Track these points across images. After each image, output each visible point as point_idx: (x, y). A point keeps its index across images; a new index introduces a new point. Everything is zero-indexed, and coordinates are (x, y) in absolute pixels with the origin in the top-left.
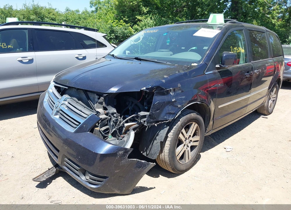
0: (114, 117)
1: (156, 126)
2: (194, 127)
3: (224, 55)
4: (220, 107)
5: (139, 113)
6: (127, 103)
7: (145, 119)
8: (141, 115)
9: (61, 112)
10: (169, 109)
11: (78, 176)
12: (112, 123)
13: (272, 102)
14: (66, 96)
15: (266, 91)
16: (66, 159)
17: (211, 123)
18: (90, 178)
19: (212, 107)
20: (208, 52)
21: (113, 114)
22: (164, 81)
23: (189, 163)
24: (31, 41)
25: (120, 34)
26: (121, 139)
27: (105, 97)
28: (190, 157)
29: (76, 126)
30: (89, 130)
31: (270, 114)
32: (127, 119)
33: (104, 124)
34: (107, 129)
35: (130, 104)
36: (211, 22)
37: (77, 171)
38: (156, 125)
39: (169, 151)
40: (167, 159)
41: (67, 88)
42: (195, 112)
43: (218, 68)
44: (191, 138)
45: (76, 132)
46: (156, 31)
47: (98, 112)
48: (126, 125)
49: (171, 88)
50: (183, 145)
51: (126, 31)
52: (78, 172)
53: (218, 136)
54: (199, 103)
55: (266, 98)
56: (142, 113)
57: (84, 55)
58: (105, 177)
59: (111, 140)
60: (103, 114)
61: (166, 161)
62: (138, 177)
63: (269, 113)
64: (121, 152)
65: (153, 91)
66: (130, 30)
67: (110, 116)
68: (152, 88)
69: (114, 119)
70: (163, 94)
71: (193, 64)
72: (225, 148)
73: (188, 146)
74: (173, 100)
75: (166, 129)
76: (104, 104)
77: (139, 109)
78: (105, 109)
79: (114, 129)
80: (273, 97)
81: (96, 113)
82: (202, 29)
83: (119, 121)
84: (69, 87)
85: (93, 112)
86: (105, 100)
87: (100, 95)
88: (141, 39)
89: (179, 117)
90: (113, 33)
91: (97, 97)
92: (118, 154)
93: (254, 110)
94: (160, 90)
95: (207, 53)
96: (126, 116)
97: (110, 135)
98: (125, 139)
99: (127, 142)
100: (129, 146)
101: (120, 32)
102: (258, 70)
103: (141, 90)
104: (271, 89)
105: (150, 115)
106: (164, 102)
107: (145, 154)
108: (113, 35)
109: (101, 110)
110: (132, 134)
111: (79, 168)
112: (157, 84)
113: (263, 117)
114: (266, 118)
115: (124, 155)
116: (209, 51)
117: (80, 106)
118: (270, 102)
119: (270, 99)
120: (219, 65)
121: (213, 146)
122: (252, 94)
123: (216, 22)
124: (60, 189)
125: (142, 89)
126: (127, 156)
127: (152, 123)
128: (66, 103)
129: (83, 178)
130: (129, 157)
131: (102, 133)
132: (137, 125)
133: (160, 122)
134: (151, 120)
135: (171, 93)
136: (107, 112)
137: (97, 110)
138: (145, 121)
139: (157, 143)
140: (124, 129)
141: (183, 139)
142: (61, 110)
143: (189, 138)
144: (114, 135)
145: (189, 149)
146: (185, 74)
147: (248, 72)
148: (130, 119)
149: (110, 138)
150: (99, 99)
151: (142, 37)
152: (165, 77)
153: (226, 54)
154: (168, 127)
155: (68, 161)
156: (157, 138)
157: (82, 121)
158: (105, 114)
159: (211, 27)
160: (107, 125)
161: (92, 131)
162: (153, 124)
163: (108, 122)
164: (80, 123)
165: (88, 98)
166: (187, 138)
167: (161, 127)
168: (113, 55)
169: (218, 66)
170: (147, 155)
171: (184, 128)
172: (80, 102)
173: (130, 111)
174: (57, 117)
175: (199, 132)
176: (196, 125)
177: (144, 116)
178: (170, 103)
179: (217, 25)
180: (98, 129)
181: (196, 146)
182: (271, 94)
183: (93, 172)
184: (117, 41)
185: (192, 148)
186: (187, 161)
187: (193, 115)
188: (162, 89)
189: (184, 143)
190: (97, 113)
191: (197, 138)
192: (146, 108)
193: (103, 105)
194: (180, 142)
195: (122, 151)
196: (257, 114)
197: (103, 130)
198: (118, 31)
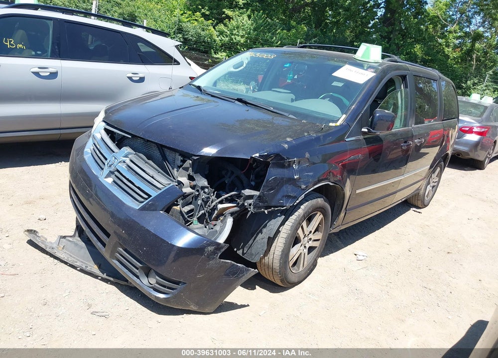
0: (204, 192)
1: (267, 213)
2: (319, 217)
3: (378, 115)
4: (358, 192)
5: (242, 191)
7: (251, 201)
8: (246, 194)
9: (116, 173)
10: (288, 189)
11: (138, 277)
12: (200, 202)
13: (431, 188)
14: (126, 150)
15: (427, 171)
16: (121, 249)
17: (342, 215)
18: (157, 283)
19: (348, 191)
20: (354, 106)
21: (203, 188)
22: (286, 146)
23: (303, 273)
24: (57, 40)
25: (192, 36)
26: (212, 229)
27: (194, 161)
28: (305, 263)
29: (143, 200)
30: (164, 208)
31: (425, 206)
32: (223, 197)
33: (187, 202)
34: (192, 211)
35: (229, 174)
36: (362, 57)
37: (137, 269)
38: (266, 212)
39: (282, 253)
40: (277, 265)
41: (130, 137)
42: (322, 197)
43: (364, 133)
44: (311, 236)
45: (142, 209)
46: (272, 57)
47: (180, 183)
48: (220, 206)
49: (295, 159)
50: (300, 244)
51: (203, 33)
52: (138, 271)
53: (345, 234)
54: (331, 184)
55: (424, 182)
56: (247, 192)
57: (141, 75)
58: (177, 283)
59: (197, 228)
60: (187, 187)
61: (274, 267)
62: (229, 289)
63: (425, 205)
64: (211, 248)
65: (269, 160)
66: (211, 31)
67: (198, 191)
68: (268, 156)
69: (203, 197)
70: (283, 166)
71: (331, 124)
72: (355, 255)
73: (305, 247)
74: (295, 177)
75: (281, 219)
76: (190, 171)
77: (242, 183)
78: (191, 178)
79: (203, 212)
80: (433, 180)
81: (177, 184)
82: (347, 66)
83: (211, 200)
84: (133, 136)
85: (173, 181)
86: (193, 165)
87: (185, 156)
89: (301, 203)
90: (180, 33)
91: (180, 158)
92: (206, 250)
93: (403, 200)
94: (280, 160)
95: (352, 108)
96: (221, 192)
97: (195, 220)
98: (217, 228)
99: (220, 233)
100: (222, 240)
101: (192, 32)
102: (419, 139)
103: (252, 157)
104: (433, 167)
105: (259, 196)
106: (282, 179)
107: (240, 252)
108: (181, 36)
109: (184, 180)
110: (230, 221)
111: (141, 265)
112: (276, 151)
113: (415, 211)
114: (419, 213)
115: (214, 253)
116: (356, 103)
117: (151, 170)
118: (429, 188)
119: (429, 183)
120: (367, 129)
121: (337, 249)
122: (406, 176)
123: (369, 58)
124: (104, 294)
125: (253, 156)
126: (219, 255)
127: (260, 208)
128: (128, 161)
129: (145, 281)
130: (221, 257)
131: (185, 215)
132: (236, 209)
133: (272, 208)
134: (261, 204)
135: (294, 166)
136: (193, 183)
137: (180, 179)
138: (250, 205)
139: (262, 238)
140: (216, 212)
141: (302, 236)
142: (118, 171)
143: (308, 235)
144: (201, 220)
145: (306, 251)
146: (318, 139)
147: (405, 142)
148: (226, 199)
149: (196, 225)
150: (184, 161)
152: (289, 139)
153: (381, 114)
154: (283, 217)
155: (124, 252)
156: (264, 230)
157: (154, 193)
158: (191, 187)
159: (359, 64)
160: (190, 203)
161: (168, 210)
162: (263, 210)
163: (194, 199)
164: (150, 196)
165: (165, 158)
166: (307, 235)
167: (272, 216)
168: (199, 88)
169: (364, 130)
170: (243, 254)
171: (305, 221)
172: (150, 162)
173: (227, 185)
174: (110, 180)
175: (323, 227)
176: (322, 216)
177: (251, 197)
178: (291, 181)
179: (370, 64)
180: (178, 208)
181: (316, 247)
182: (431, 176)
183: (165, 274)
184: (187, 47)
185: (311, 249)
186: (301, 269)
187: (320, 201)
188: (283, 159)
189: (302, 243)
190: (179, 184)
191: (319, 236)
192: (253, 183)
193: (189, 172)
194: (297, 241)
195: (213, 246)
196: (407, 205)
197: (186, 211)
198: (189, 31)
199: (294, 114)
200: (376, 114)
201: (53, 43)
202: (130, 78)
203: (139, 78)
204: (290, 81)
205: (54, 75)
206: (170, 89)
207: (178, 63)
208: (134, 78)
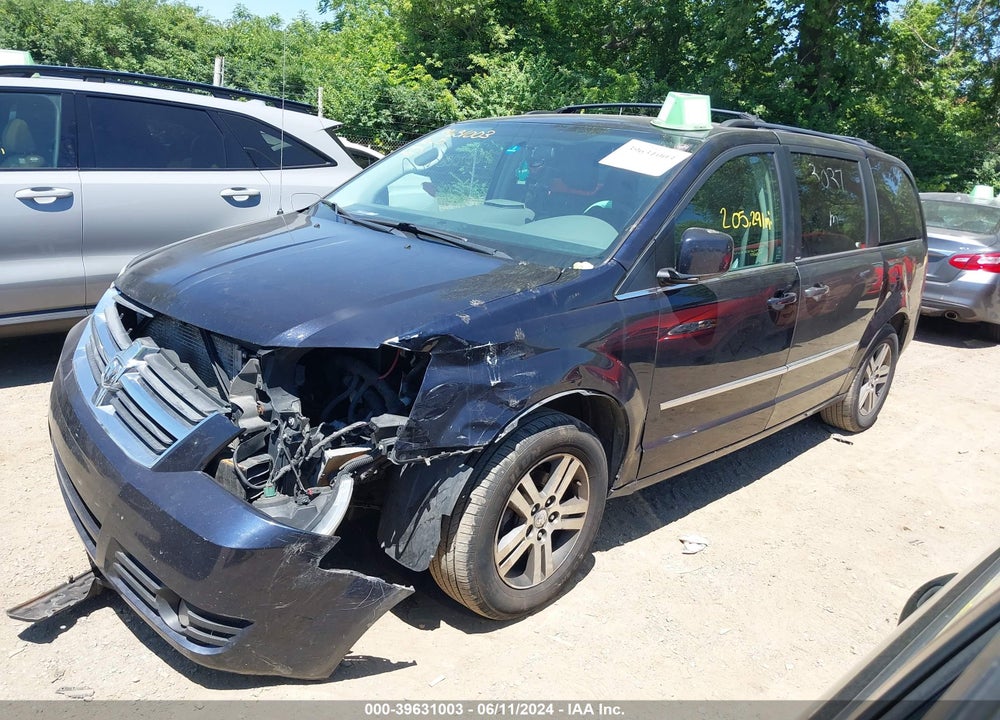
0: (288, 425)
1: (429, 464)
2: (567, 469)
3: (688, 240)
4: (664, 406)
5: (373, 419)
6: (346, 380)
7: (392, 441)
8: (380, 425)
9: (120, 394)
10: (477, 409)
11: (156, 612)
12: (280, 446)
13: (873, 390)
14: (145, 343)
15: (851, 355)
16: (122, 554)
17: (632, 456)
18: (191, 624)
19: (636, 408)
20: (634, 226)
21: (285, 417)
22: (466, 318)
23: (543, 588)
24: (72, 134)
25: (410, 111)
26: (306, 504)
27: (263, 360)
28: (549, 567)
29: (164, 448)
30: (202, 464)
31: (863, 429)
32: (335, 434)
33: (254, 447)
34: (264, 466)
35: (354, 384)
36: (667, 121)
37: (154, 596)
38: (428, 461)
39: (470, 548)
40: (462, 573)
41: (151, 315)
42: (571, 422)
43: (664, 282)
44: (555, 507)
45: (160, 468)
46: (487, 135)
47: (236, 408)
48: (330, 454)
49: (489, 344)
50: (523, 528)
51: (430, 105)
52: (154, 600)
53: (668, 495)
54: (585, 393)
55: (851, 378)
56: (385, 420)
57: (253, 191)
58: (242, 624)
59: (271, 505)
60: (252, 416)
61: (460, 579)
63: (860, 426)
64: (298, 548)
65: (427, 349)
66: (445, 100)
67: (276, 422)
68: (423, 341)
69: (285, 435)
70: (459, 361)
71: (578, 266)
72: (682, 542)
73: (543, 532)
74: (493, 383)
75: (464, 476)
76: (260, 382)
77: (383, 401)
78: (263, 396)
79: (287, 468)
80: (877, 372)
81: (229, 410)
82: (634, 143)
83: (305, 441)
84: (157, 315)
85: (222, 405)
86: (263, 368)
87: (249, 350)
88: (440, 157)
89: (514, 437)
90: (387, 108)
91: (240, 354)
92: (287, 551)
93: (810, 413)
94: (454, 348)
95: (631, 230)
96: (335, 423)
97: (269, 487)
98: (320, 502)
99: (324, 512)
100: (327, 528)
101: (410, 104)
102: (817, 286)
103: (383, 347)
104: (869, 346)
105: (408, 428)
106: (461, 388)
107: (391, 552)
108: (388, 113)
109: (246, 401)
110: (345, 487)
111: (159, 588)
112: (441, 329)
113: (838, 440)
114: (848, 443)
115: (307, 556)
116: (637, 222)
117: (181, 380)
118: (866, 390)
119: (864, 381)
120: (670, 272)
121: (644, 529)
122: (793, 367)
123: (681, 123)
124: (98, 649)
125: (386, 343)
126: (318, 561)
127: (414, 453)
128: (142, 365)
129: (172, 620)
130: (324, 564)
131: (244, 478)
132: (366, 458)
133: (443, 453)
134: (413, 445)
135: (489, 358)
136: (265, 406)
137: (235, 400)
138: (390, 448)
139: (429, 520)
140: (323, 466)
141: (524, 508)
142: (123, 390)
143: (547, 505)
144: (285, 485)
145: (547, 541)
146: (544, 300)
147: (779, 294)
148: (347, 435)
149: (269, 495)
150: (245, 361)
151: (444, 149)
152: (475, 303)
153: (695, 239)
154: (471, 470)
155: (127, 560)
156: (433, 502)
157: (182, 432)
158: (261, 416)
159: (664, 137)
160: (264, 450)
161: (211, 468)
162: (419, 457)
163: (271, 440)
164: (174, 440)
165: (215, 356)
166: (542, 505)
167: (445, 469)
168: (333, 206)
169: (663, 274)
170: (398, 555)
171: (528, 475)
172: (186, 367)
173: (352, 407)
174: (110, 409)
175: (586, 486)
176: (577, 463)
177: (390, 431)
178: (481, 391)
179: (687, 134)
180: (229, 462)
181: (574, 532)
182: (869, 364)
183: (201, 606)
184: (401, 134)
185: (559, 537)
186: (537, 579)
187: (566, 432)
188: (460, 345)
189: (529, 523)
190: (233, 411)
191: (578, 505)
192: (405, 401)
193: (258, 382)
194: (514, 519)
195: (303, 542)
196: (819, 426)
197: (246, 468)
198: (404, 103)
199: (509, 248)
200: (685, 239)
201: (62, 139)
202: (229, 199)
203: (247, 197)
204: (524, 183)
205: (65, 202)
206: (278, 213)
207: (334, 163)
208: (237, 199)
